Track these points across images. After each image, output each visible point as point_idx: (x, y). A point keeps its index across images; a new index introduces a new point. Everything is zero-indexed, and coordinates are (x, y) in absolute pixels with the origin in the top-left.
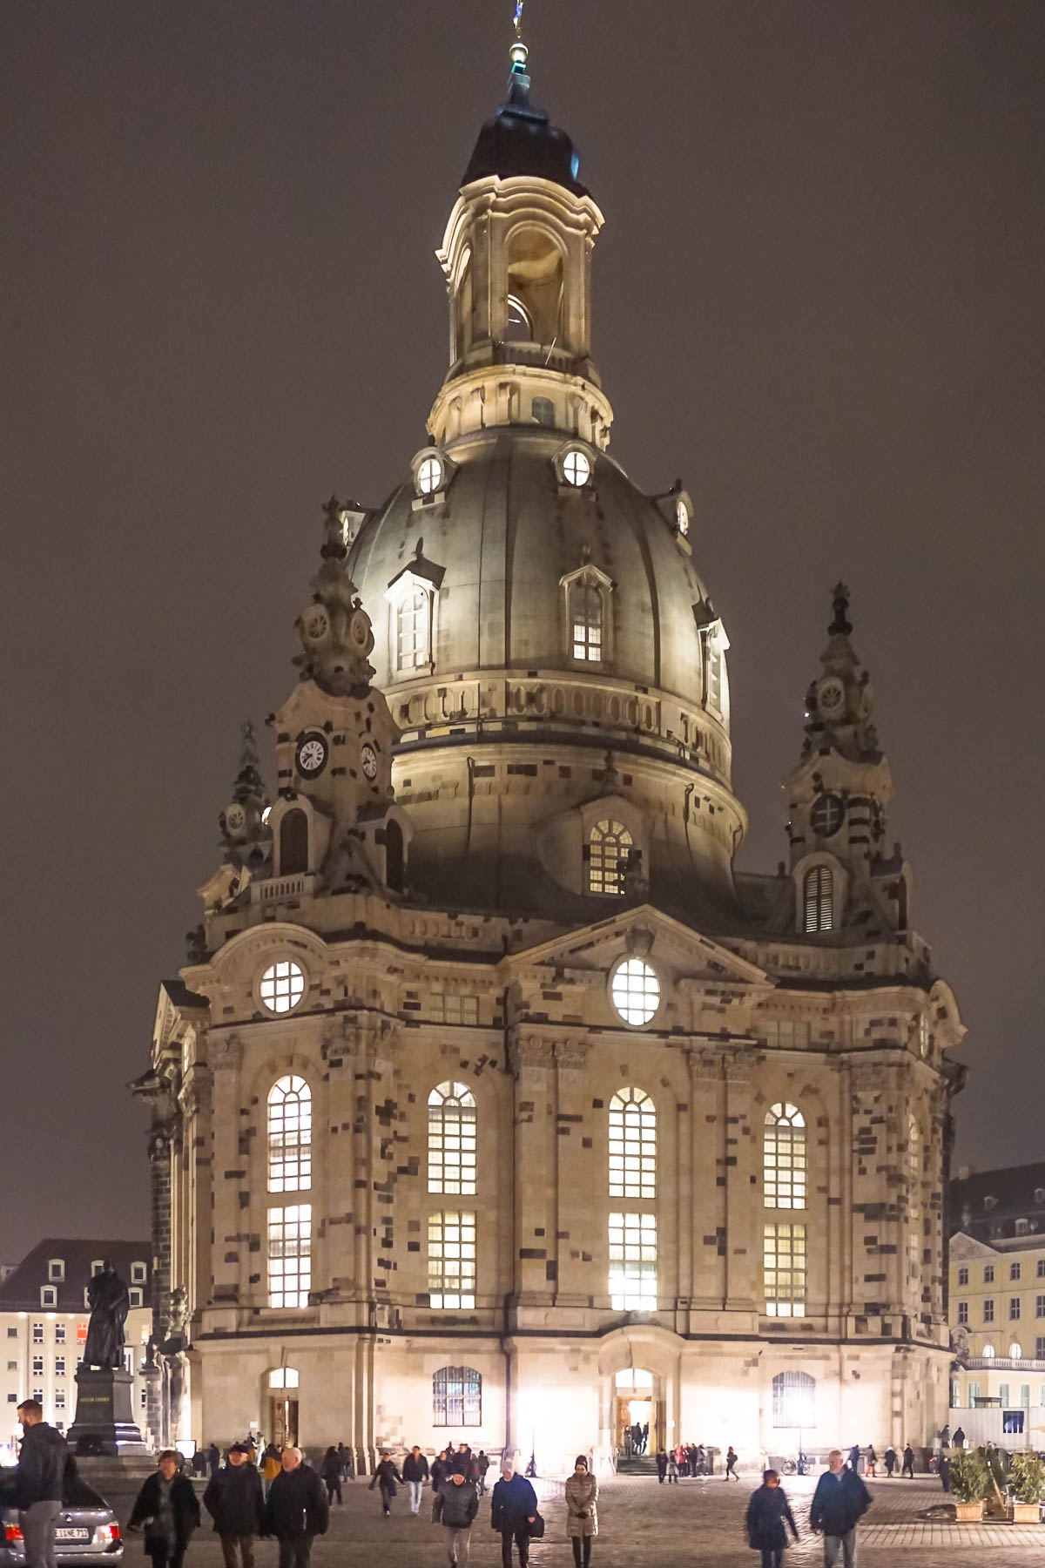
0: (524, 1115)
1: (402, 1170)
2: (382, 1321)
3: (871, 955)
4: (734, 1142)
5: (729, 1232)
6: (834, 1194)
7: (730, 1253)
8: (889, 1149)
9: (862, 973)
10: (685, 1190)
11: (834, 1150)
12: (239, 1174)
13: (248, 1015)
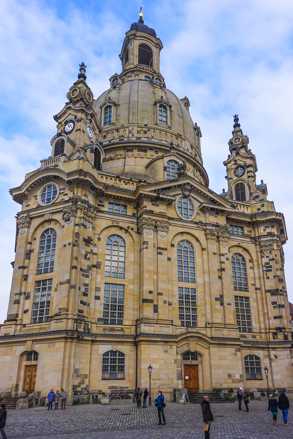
0: (145, 246)
1: (94, 266)
2: (81, 328)
3: (263, 206)
4: (224, 263)
5: (224, 297)
6: (258, 286)
7: (225, 305)
8: (277, 269)
9: (260, 211)
10: (207, 279)
11: (256, 271)
12: (24, 267)
13: (35, 206)
